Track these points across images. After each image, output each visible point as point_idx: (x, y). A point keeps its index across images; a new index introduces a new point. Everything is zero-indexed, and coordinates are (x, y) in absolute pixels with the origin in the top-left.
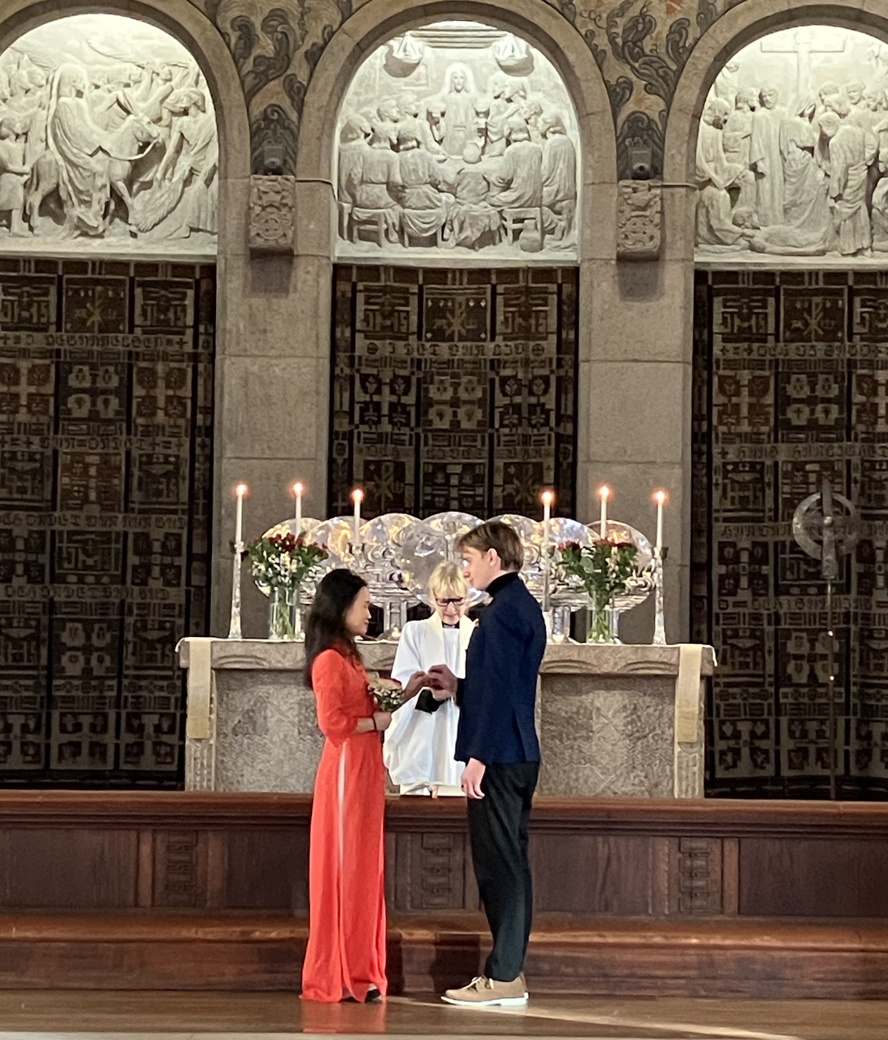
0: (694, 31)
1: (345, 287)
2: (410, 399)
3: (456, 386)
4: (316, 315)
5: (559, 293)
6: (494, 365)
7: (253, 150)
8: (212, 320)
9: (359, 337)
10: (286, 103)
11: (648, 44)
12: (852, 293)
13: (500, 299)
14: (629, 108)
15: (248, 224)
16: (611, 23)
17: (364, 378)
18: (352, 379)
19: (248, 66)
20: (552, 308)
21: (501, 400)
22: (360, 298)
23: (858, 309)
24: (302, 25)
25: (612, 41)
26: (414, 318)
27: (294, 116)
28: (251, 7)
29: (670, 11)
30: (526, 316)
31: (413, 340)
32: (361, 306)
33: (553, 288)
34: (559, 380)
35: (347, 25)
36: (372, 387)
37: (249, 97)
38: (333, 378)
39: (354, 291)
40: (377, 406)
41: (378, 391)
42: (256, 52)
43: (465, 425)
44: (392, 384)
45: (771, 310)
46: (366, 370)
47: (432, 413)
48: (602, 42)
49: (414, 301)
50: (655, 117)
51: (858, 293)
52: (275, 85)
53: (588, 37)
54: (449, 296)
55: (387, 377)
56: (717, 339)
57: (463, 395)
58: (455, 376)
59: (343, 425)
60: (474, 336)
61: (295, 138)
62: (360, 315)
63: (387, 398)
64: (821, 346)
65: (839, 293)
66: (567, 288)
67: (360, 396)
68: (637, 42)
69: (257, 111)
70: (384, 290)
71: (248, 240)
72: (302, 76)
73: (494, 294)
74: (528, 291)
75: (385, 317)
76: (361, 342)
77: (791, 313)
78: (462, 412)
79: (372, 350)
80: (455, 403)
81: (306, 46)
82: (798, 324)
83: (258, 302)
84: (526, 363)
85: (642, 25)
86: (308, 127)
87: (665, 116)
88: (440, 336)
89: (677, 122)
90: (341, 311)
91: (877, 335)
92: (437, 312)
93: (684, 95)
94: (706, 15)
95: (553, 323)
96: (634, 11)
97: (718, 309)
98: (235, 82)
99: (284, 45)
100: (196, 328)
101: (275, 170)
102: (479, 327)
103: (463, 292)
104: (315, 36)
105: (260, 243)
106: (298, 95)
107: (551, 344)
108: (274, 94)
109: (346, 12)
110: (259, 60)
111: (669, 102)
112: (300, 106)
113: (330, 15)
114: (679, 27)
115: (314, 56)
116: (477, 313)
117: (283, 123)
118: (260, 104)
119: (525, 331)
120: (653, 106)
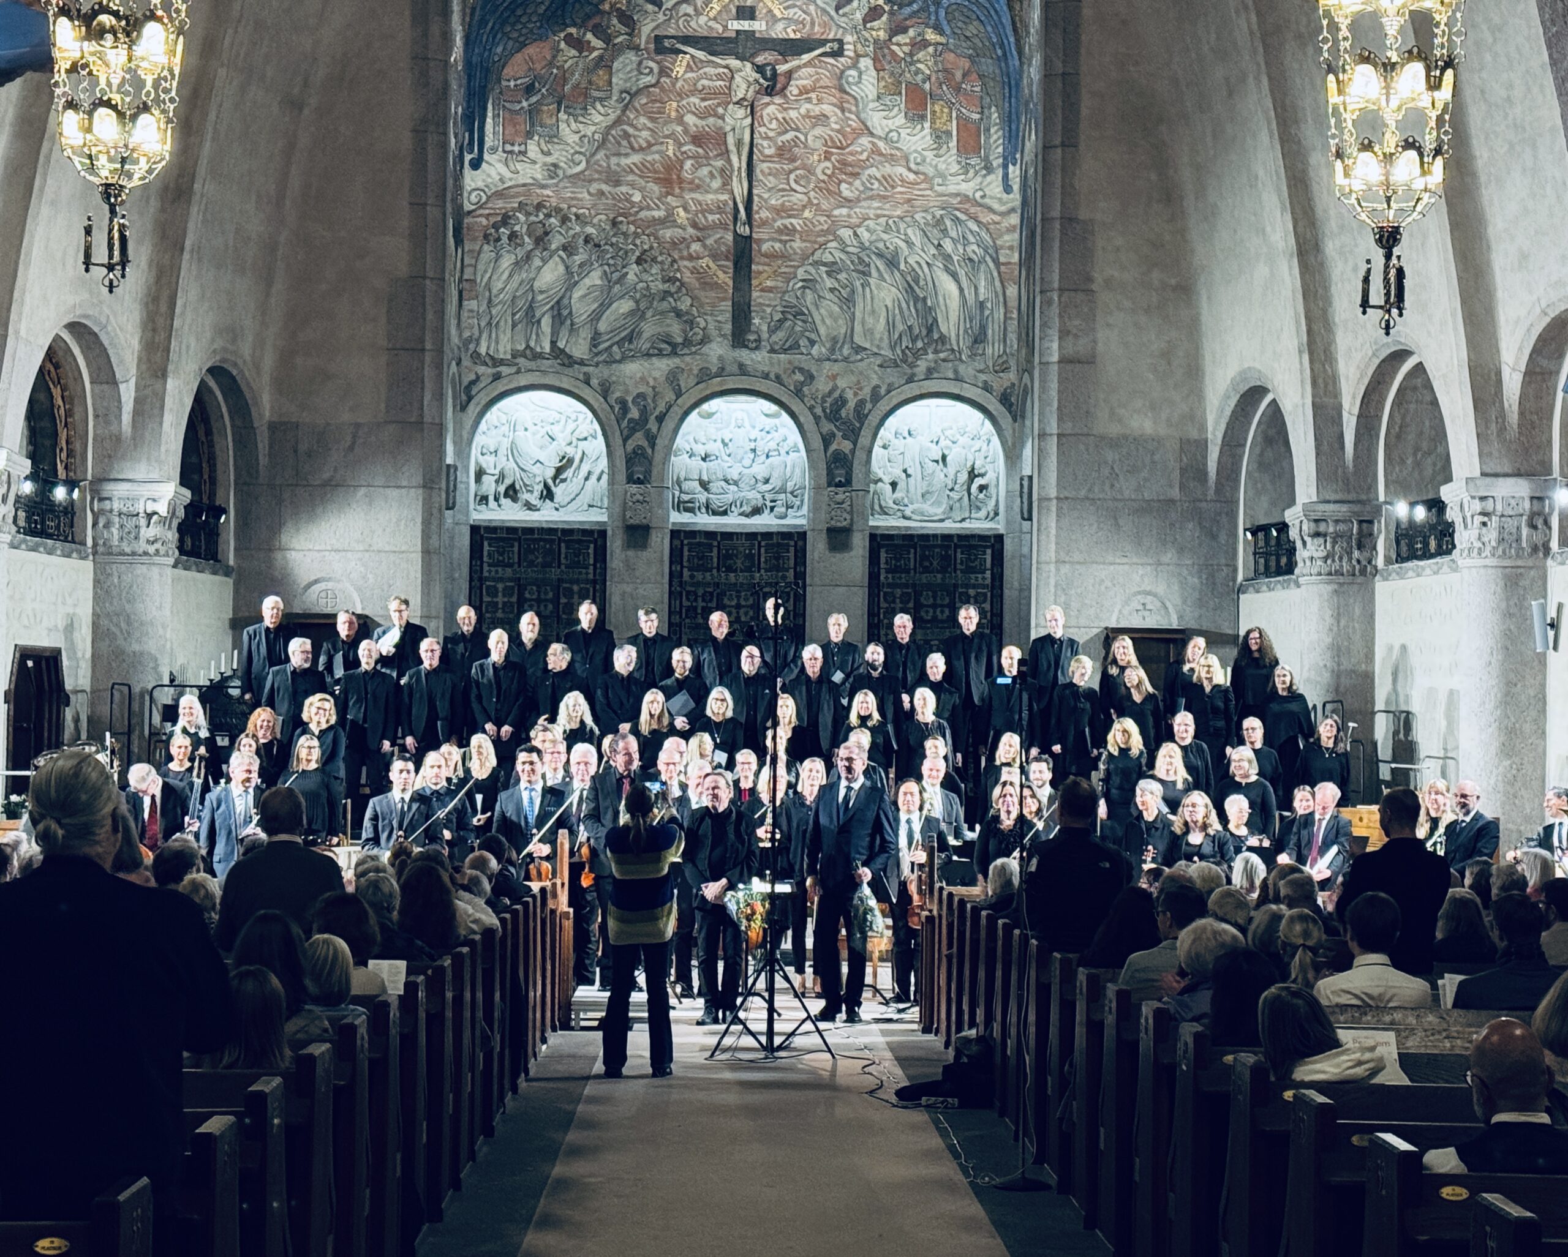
0: (869, 406)
1: (677, 542)
3: (738, 597)
4: (662, 560)
5: (795, 546)
6: (760, 585)
7: (627, 469)
8: (604, 561)
9: (685, 570)
10: (645, 444)
11: (843, 413)
12: (956, 546)
13: (763, 550)
14: (833, 447)
15: (624, 511)
16: (824, 401)
17: (688, 593)
18: (681, 594)
19: (625, 424)
20: (792, 554)
22: (686, 549)
23: (959, 556)
24: (654, 401)
25: (824, 411)
26: (715, 560)
27: (649, 451)
28: (627, 392)
29: (856, 394)
30: (777, 559)
31: (715, 571)
32: (686, 553)
33: (792, 543)
34: (795, 595)
35: (680, 401)
36: (692, 598)
37: (625, 441)
38: (671, 592)
39: (682, 544)
40: (695, 608)
41: (696, 600)
42: (629, 416)
43: (743, 619)
44: (703, 595)
45: (912, 556)
46: (689, 588)
48: (818, 411)
49: (715, 550)
50: (847, 452)
51: (960, 547)
52: (639, 435)
53: (811, 409)
54: (735, 548)
55: (700, 592)
56: (883, 571)
57: (743, 603)
58: (738, 592)
59: (676, 619)
60: (748, 569)
61: (650, 463)
62: (685, 559)
63: (700, 603)
64: (939, 576)
65: (949, 547)
66: (800, 543)
67: (686, 603)
68: (838, 411)
69: (629, 448)
70: (699, 544)
71: (625, 520)
72: (654, 430)
73: (760, 546)
74: (778, 545)
75: (699, 559)
76: (686, 573)
77: (924, 558)
78: (742, 611)
79: (692, 577)
80: (738, 606)
81: (657, 413)
82: (927, 564)
83: (630, 552)
84: (778, 584)
85: (842, 401)
86: (658, 457)
87: (853, 451)
88: (730, 569)
89: (860, 455)
90: (675, 555)
91: (970, 570)
92: (728, 556)
93: (863, 441)
94: (876, 397)
95: (792, 562)
96: (836, 394)
97: (883, 555)
98: (618, 433)
99: (644, 412)
100: (595, 565)
101: (639, 482)
102: (752, 563)
103: (743, 546)
104: (661, 408)
105: (632, 521)
106: (652, 439)
107: (791, 574)
108: (639, 439)
109: (679, 394)
110: (631, 420)
111: (855, 444)
112: (653, 446)
113: (670, 396)
114: (861, 403)
115: (660, 419)
116: (750, 557)
117: (644, 455)
118: (631, 445)
119: (777, 567)
120: (846, 446)
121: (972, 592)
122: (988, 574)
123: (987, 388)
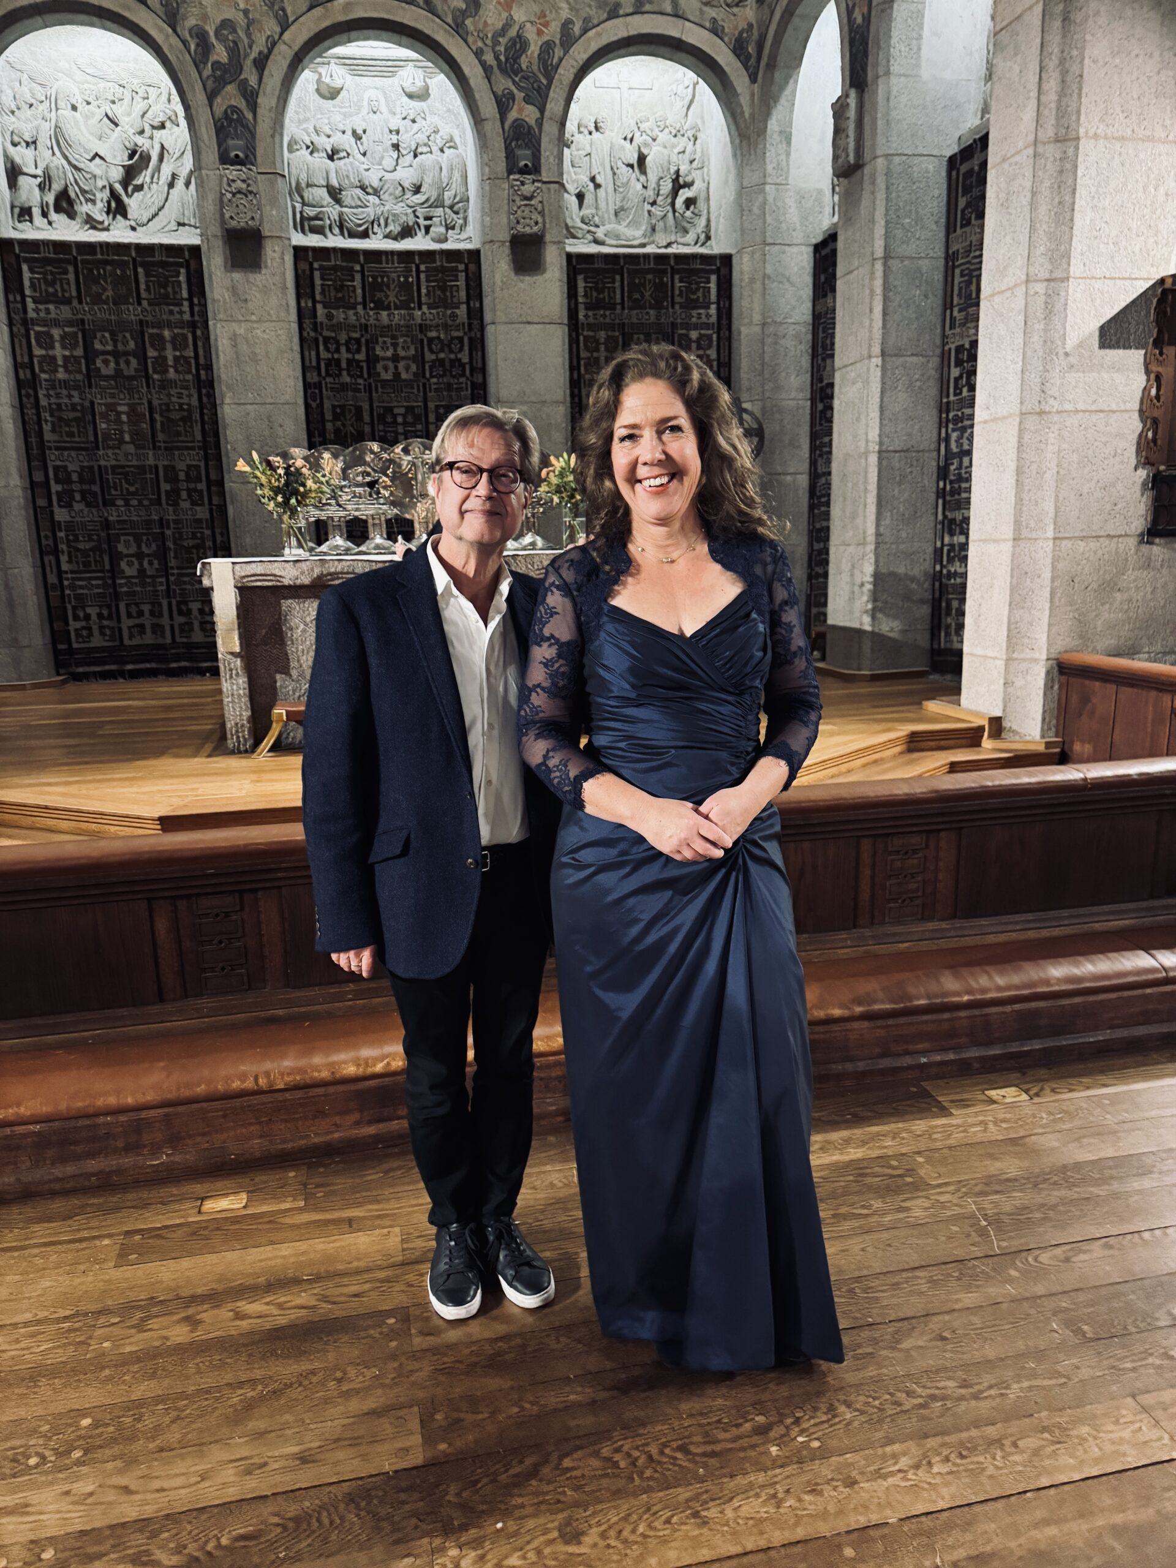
0: (558, 52)
1: (304, 266)
2: (361, 356)
3: (395, 345)
4: (284, 288)
5: (466, 270)
6: (423, 328)
7: (219, 145)
8: (202, 294)
9: (319, 307)
10: (242, 104)
11: (524, 62)
12: (674, 271)
13: (423, 276)
14: (513, 115)
15: (222, 207)
16: (495, 43)
17: (326, 340)
18: (316, 340)
19: (207, 71)
20: (461, 283)
21: (429, 357)
22: (317, 274)
23: (678, 284)
24: (249, 35)
25: (497, 58)
26: (359, 291)
27: (249, 116)
28: (205, 17)
29: (540, 33)
30: (443, 289)
31: (360, 308)
32: (318, 282)
33: (461, 267)
34: (470, 339)
35: (287, 36)
36: (333, 347)
37: (211, 97)
38: (302, 340)
39: (312, 269)
40: (338, 362)
41: (337, 350)
42: (213, 58)
43: (404, 376)
44: (347, 343)
45: (617, 284)
46: (326, 333)
47: (379, 367)
48: (489, 58)
49: (358, 277)
50: (532, 122)
51: (678, 271)
52: (230, 89)
53: (478, 54)
54: (384, 274)
55: (343, 337)
56: (581, 307)
57: (402, 353)
58: (394, 337)
59: (313, 377)
60: (405, 305)
61: (253, 135)
62: (318, 289)
63: (344, 355)
64: (652, 312)
65: (664, 272)
66: (472, 267)
67: (324, 355)
68: (516, 59)
69: (219, 110)
70: (335, 268)
71: (223, 222)
72: (253, 81)
73: (418, 272)
74: (443, 270)
75: (337, 290)
76: (320, 310)
77: (633, 287)
78: (401, 365)
79: (330, 317)
80: (396, 358)
81: (254, 54)
82: (637, 296)
83: (237, 276)
84: (446, 327)
85: (519, 44)
86: (263, 127)
87: (540, 122)
88: (380, 306)
89: (549, 129)
90: (303, 286)
91: (691, 305)
92: (376, 287)
93: (554, 106)
94: (568, 40)
95: (463, 294)
96: (513, 32)
97: (581, 284)
98: (198, 86)
99: (234, 52)
100: (190, 300)
101: (237, 161)
102: (409, 298)
103: (395, 270)
104: (260, 45)
105: (234, 223)
106: (251, 97)
107: (462, 312)
108: (230, 96)
109: (285, 26)
110: (217, 65)
111: (542, 110)
112: (253, 107)
113: (271, 26)
114: (547, 48)
115: (261, 64)
116: (406, 287)
117: (241, 120)
118: (221, 104)
119: (443, 301)
120: (530, 114)
121: (694, 335)
122: (713, 310)
123: (716, 30)
